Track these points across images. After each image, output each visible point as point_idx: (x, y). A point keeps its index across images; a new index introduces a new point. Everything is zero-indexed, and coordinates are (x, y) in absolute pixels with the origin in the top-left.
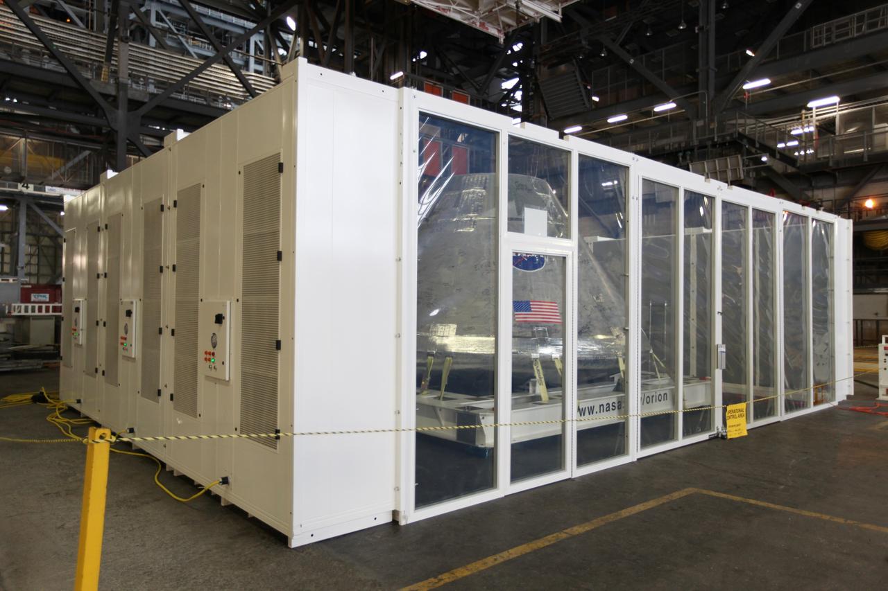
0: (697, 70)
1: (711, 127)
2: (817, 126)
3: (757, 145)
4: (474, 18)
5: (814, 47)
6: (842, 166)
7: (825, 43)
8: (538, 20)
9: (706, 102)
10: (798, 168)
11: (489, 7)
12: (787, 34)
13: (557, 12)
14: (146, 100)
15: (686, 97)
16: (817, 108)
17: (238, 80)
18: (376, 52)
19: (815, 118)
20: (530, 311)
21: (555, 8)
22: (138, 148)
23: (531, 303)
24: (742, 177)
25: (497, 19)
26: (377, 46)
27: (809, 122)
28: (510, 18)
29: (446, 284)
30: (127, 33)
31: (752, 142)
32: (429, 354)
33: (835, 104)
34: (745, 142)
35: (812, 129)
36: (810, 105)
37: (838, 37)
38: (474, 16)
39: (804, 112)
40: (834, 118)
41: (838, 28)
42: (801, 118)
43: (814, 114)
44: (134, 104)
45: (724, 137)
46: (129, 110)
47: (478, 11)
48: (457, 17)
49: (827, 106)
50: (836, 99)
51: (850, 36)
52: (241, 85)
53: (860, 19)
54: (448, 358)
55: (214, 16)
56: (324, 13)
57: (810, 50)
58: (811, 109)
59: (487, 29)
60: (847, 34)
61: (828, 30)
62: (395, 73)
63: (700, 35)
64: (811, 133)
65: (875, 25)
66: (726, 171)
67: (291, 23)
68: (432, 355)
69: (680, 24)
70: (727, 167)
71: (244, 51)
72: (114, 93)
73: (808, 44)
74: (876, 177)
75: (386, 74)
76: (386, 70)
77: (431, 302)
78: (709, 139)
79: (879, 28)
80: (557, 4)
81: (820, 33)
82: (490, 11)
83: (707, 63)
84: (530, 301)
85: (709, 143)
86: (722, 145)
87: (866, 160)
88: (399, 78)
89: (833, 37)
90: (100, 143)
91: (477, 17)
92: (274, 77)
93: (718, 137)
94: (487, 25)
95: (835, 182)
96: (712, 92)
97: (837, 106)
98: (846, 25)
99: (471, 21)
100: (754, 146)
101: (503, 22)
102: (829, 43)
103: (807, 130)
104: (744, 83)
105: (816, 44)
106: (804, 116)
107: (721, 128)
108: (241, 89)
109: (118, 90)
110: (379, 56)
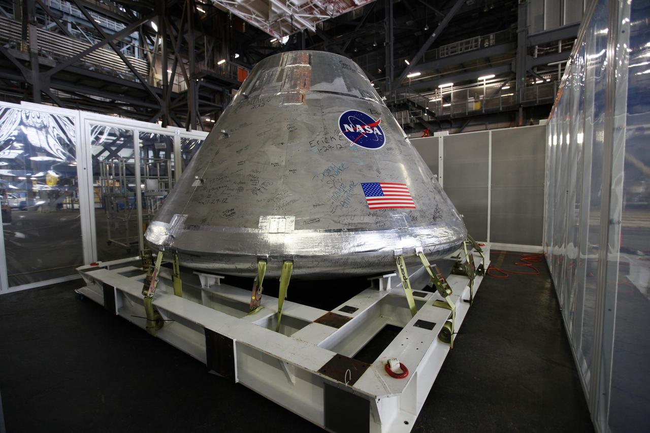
0: (385, 66)
1: (393, 96)
2: (443, 98)
3: (416, 106)
4: (266, 25)
5: (441, 57)
6: (456, 117)
7: (446, 56)
8: (303, 31)
9: (389, 83)
10: (436, 118)
11: (275, 19)
12: (428, 50)
13: (313, 26)
14: (54, 66)
15: (379, 80)
16: (443, 88)
17: (122, 61)
18: (208, 47)
19: (442, 94)
20: (382, 195)
21: (312, 24)
22: (51, 98)
23: (381, 185)
24: (409, 122)
25: (279, 29)
26: (209, 42)
27: (439, 95)
28: (286, 29)
29: (276, 165)
30: (34, 18)
31: (413, 104)
32: (260, 259)
33: (450, 87)
34: (410, 104)
35: (440, 99)
36: (439, 87)
37: (452, 53)
38: (266, 23)
39: (436, 90)
40: (450, 94)
41: (451, 48)
42: (435, 94)
43: (441, 92)
44: (44, 68)
45: (399, 101)
46: (40, 71)
47: (268, 21)
48: (256, 24)
49: (447, 88)
50: (452, 84)
51: (457, 53)
52: (125, 64)
53: (461, 44)
54: (287, 263)
55: (111, 28)
56: (176, 24)
57: (439, 59)
58: (440, 89)
59: (274, 34)
60: (455, 52)
61: (447, 49)
62: (220, 60)
63: (386, 47)
64: (440, 101)
65: (467, 48)
66: (401, 119)
67: (155, 27)
68: (265, 260)
69: (374, 43)
70: (402, 117)
71: (132, 51)
72: (28, 59)
73: (438, 56)
74: (470, 124)
75: (215, 61)
76: (215, 59)
77: (258, 187)
78: (392, 102)
79: (469, 50)
80: (313, 22)
81: (443, 49)
82: (276, 21)
83: (390, 63)
84: (380, 184)
85: (392, 104)
86: (399, 105)
87: (467, 114)
88: (222, 64)
89: (449, 53)
90: (22, 93)
91: (268, 25)
92: (147, 61)
93: (397, 101)
94: (274, 32)
95: (451, 126)
96: (392, 78)
97: (452, 88)
98: (455, 47)
99: (265, 27)
100: (415, 106)
101: (282, 30)
102: (447, 55)
103: (437, 100)
104: (408, 74)
105: (442, 55)
106: (436, 92)
107: (398, 97)
108: (125, 66)
109: (31, 57)
110: (210, 49)
